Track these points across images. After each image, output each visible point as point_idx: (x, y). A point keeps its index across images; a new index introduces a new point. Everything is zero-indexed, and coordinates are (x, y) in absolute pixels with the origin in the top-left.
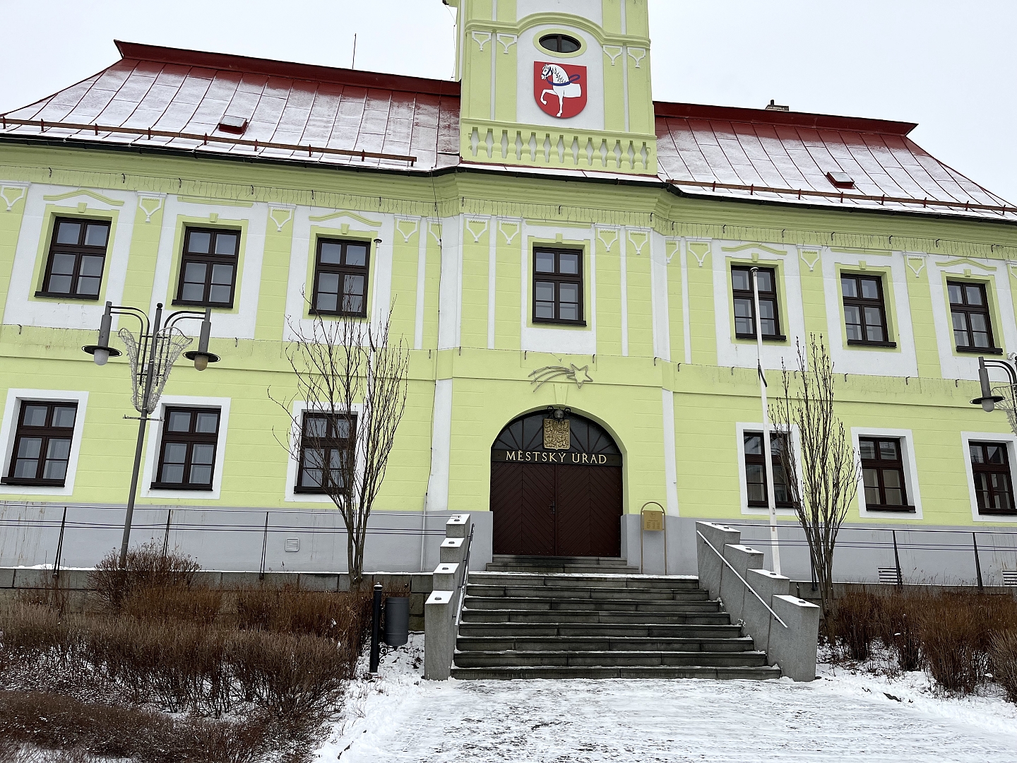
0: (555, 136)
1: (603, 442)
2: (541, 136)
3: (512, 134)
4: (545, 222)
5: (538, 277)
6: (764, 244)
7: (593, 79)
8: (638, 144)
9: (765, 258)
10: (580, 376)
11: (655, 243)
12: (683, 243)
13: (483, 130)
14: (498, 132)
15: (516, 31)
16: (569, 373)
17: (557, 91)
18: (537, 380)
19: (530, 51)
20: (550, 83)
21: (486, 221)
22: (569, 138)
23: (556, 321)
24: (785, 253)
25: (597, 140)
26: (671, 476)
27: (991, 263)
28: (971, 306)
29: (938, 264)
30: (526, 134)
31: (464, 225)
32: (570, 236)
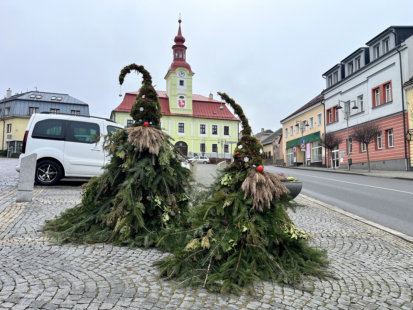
0: (181, 110)
1: (186, 145)
2: (179, 110)
3: (176, 109)
4: (180, 120)
5: (179, 127)
7: (185, 102)
8: (190, 110)
9: (204, 124)
11: (192, 123)
12: (195, 123)
13: (173, 109)
15: (177, 96)
16: (182, 138)
17: (181, 104)
18: (179, 138)
19: (178, 99)
21: (173, 120)
22: (183, 110)
23: (181, 132)
24: (206, 123)
25: (186, 110)
26: (192, 148)
27: (229, 124)
28: (226, 130)
29: (223, 125)
31: (171, 121)
32: (183, 122)
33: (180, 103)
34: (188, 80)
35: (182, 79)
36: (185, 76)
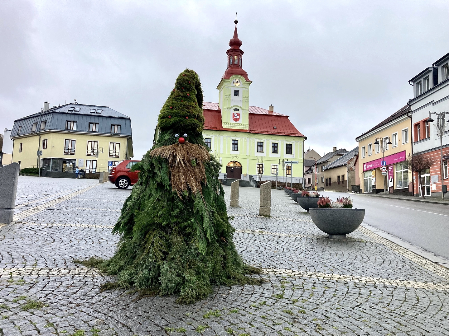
0: (235, 124)
1: (240, 165)
2: (233, 124)
3: (230, 124)
4: (233, 137)
5: (233, 144)
6: (262, 139)
7: (240, 115)
8: (246, 125)
9: (262, 141)
10: (237, 157)
11: (247, 139)
12: (251, 139)
13: (226, 123)
14: (228, 124)
15: (231, 108)
17: (236, 117)
18: (232, 158)
19: (232, 111)
20: (235, 116)
21: (226, 137)
22: (237, 124)
23: (235, 150)
24: (265, 140)
25: (241, 125)
26: (248, 170)
27: (293, 142)
29: (285, 142)
30: (231, 124)
31: (224, 137)
32: (237, 139)
33: (234, 116)
34: (244, 89)
35: (237, 89)
36: (241, 85)
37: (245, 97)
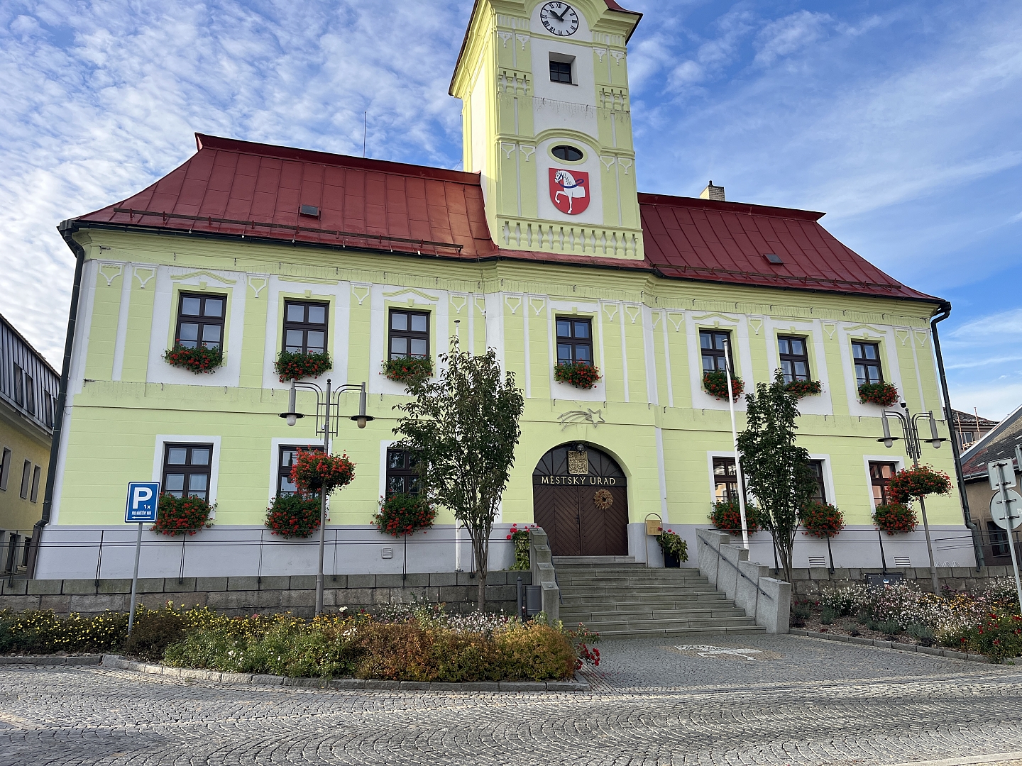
0: (567, 229)
1: (612, 468)
2: (556, 228)
3: (535, 226)
4: (563, 298)
5: (560, 340)
6: (723, 314)
7: (593, 182)
8: (629, 235)
9: (723, 324)
10: (596, 418)
11: (644, 313)
12: (664, 313)
13: (513, 224)
14: (524, 225)
15: (534, 143)
16: (588, 416)
17: (567, 192)
18: (564, 422)
19: (546, 160)
20: (561, 186)
21: (520, 297)
22: (577, 230)
24: (738, 321)
25: (599, 232)
26: (663, 494)
27: (882, 328)
28: (868, 360)
29: (845, 329)
30: (545, 227)
31: (504, 300)
32: (582, 309)
33: (556, 186)
34: (601, 52)
35: (564, 49)
36: (583, 34)
37: (608, 90)
